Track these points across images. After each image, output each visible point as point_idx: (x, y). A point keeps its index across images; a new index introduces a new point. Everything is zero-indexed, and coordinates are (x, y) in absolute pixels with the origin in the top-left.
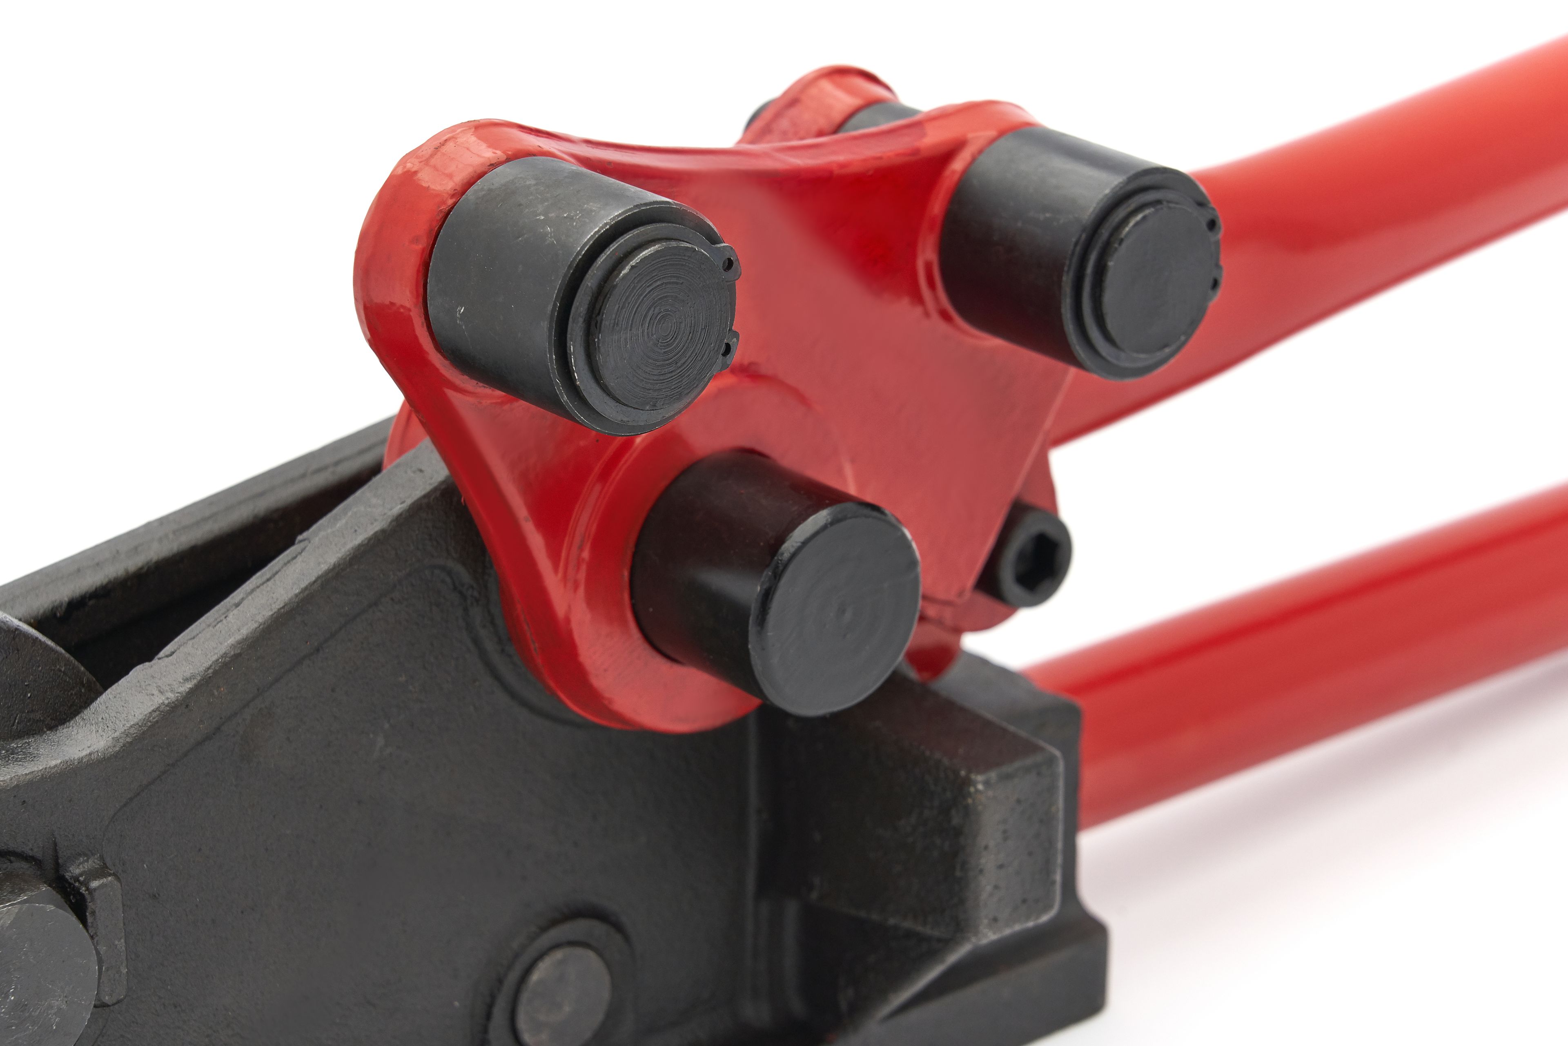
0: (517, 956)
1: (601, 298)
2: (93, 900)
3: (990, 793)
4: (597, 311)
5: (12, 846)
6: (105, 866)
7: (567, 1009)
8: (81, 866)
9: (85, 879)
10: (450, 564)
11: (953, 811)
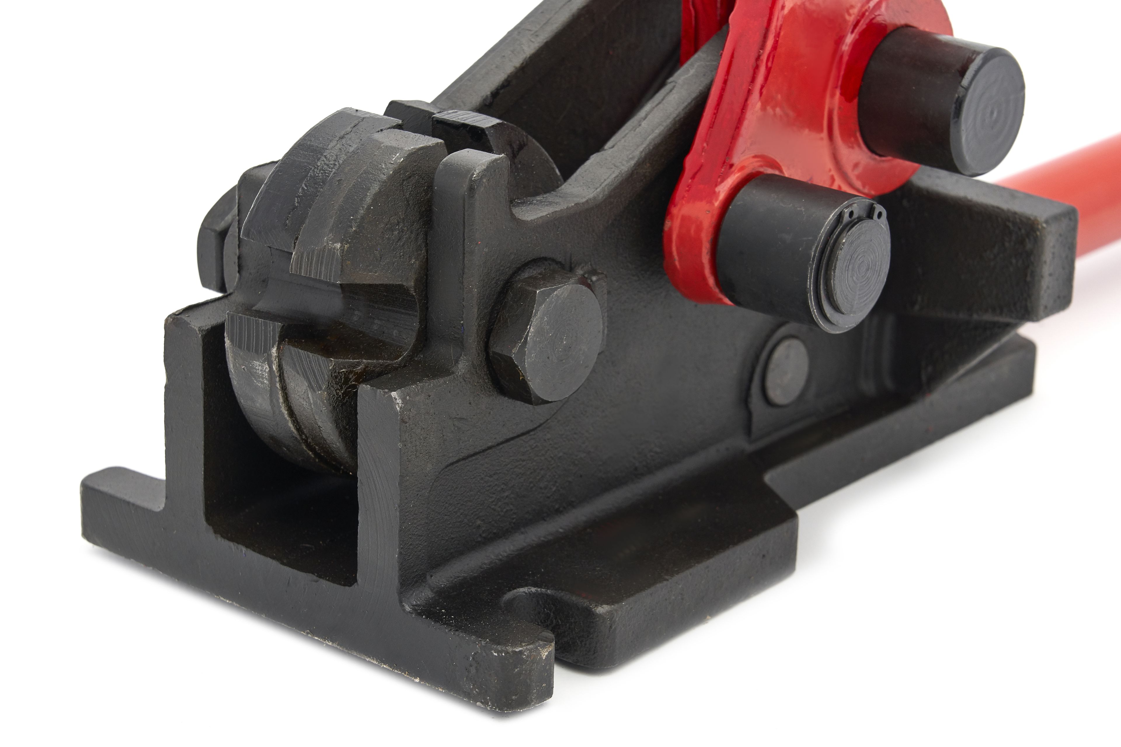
3: (1049, 229)
7: (790, 376)
11: (1027, 240)
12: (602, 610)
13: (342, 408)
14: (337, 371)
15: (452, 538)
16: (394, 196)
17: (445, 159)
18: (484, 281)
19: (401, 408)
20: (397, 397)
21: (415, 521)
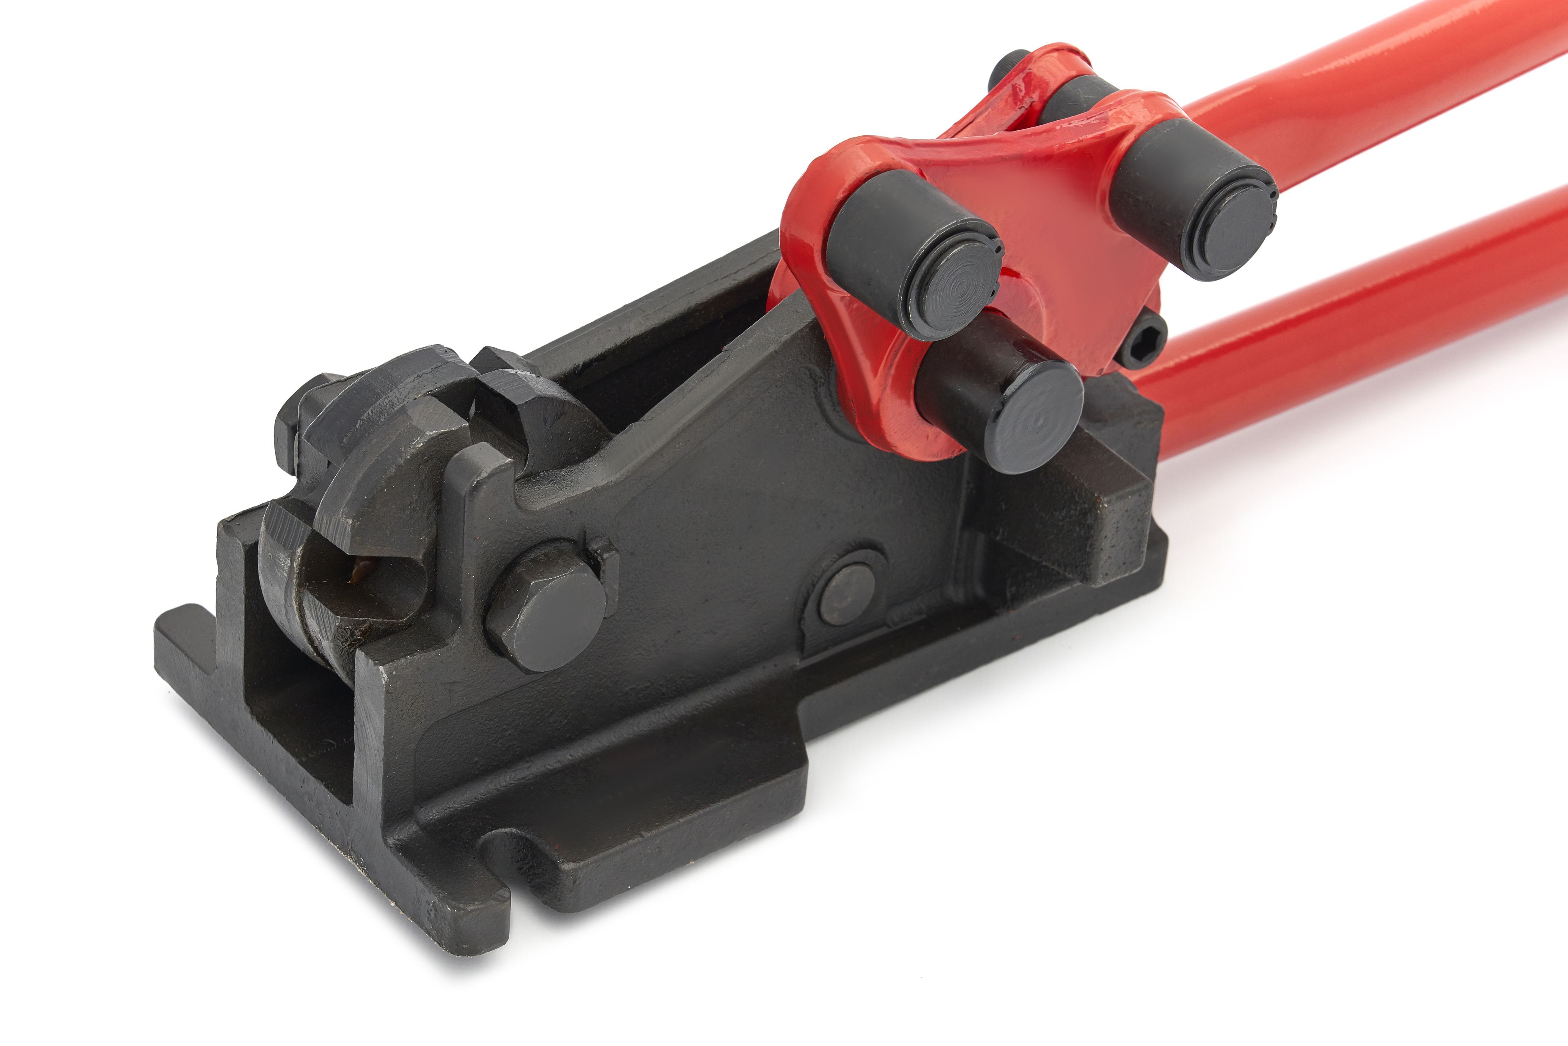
0: (824, 572)
1: (929, 276)
2: (604, 564)
3: (1111, 508)
4: (926, 283)
5: (564, 535)
6: (611, 544)
7: (849, 599)
8: (598, 544)
9: (600, 552)
10: (810, 366)
11: (1089, 515)
12: (567, 867)
13: (349, 656)
14: (343, 627)
15: (446, 775)
16: (408, 479)
17: (457, 455)
18: (483, 568)
19: (386, 682)
20: (383, 672)
21: (401, 770)
